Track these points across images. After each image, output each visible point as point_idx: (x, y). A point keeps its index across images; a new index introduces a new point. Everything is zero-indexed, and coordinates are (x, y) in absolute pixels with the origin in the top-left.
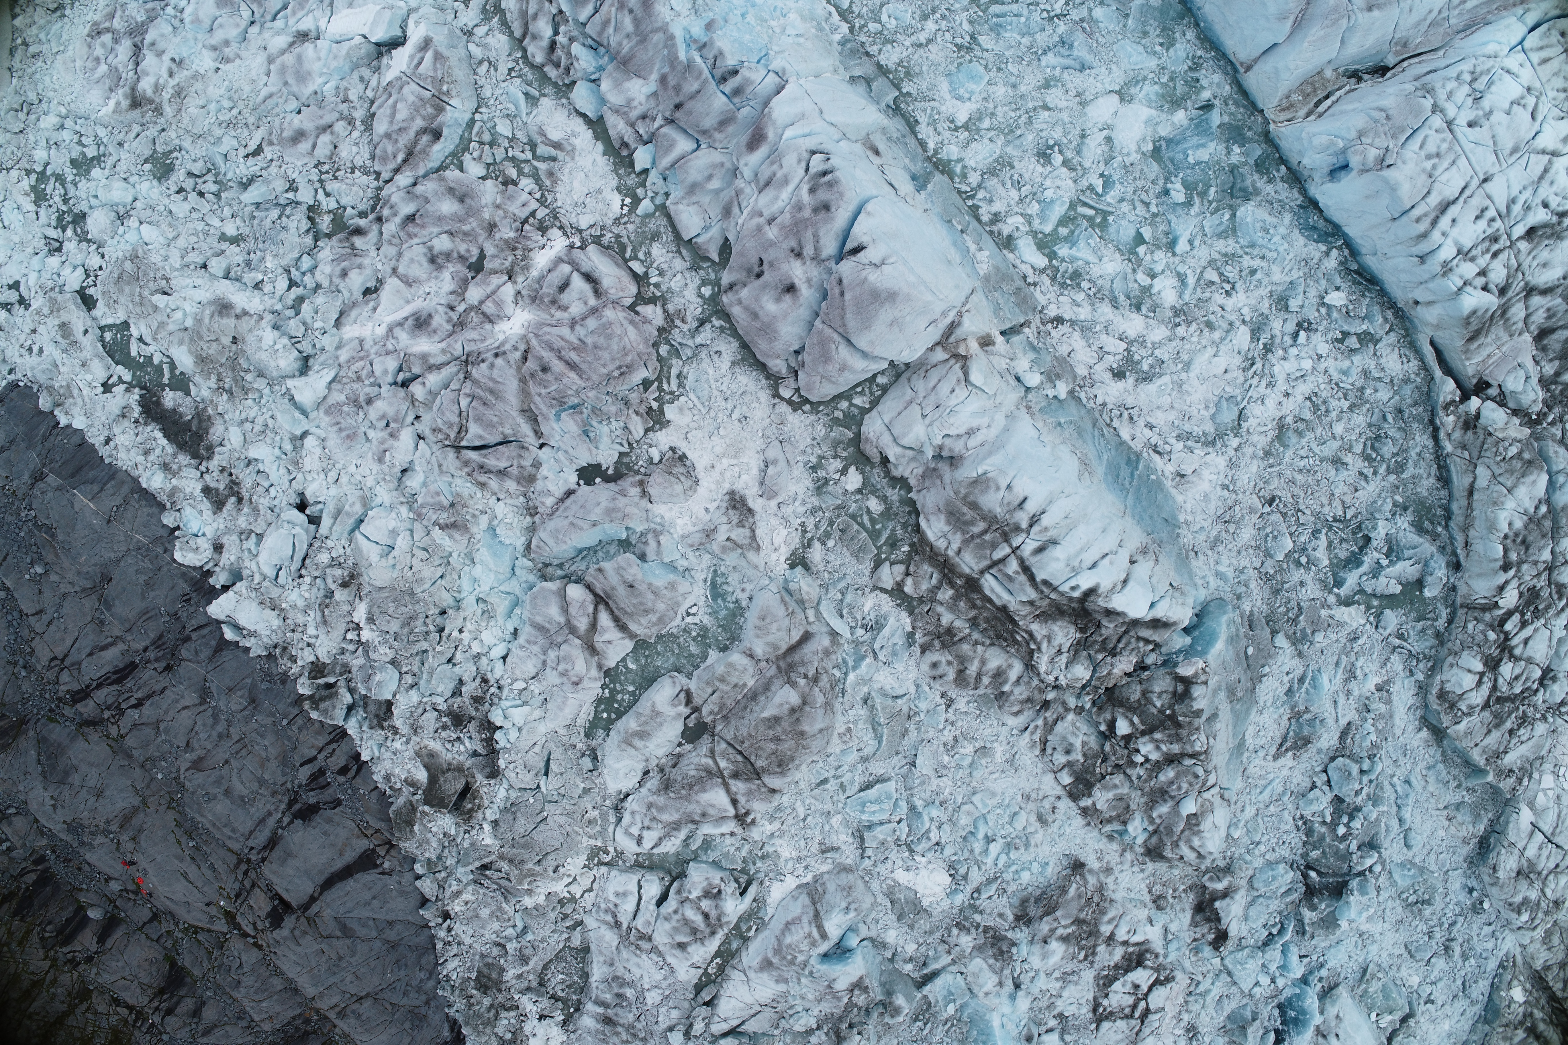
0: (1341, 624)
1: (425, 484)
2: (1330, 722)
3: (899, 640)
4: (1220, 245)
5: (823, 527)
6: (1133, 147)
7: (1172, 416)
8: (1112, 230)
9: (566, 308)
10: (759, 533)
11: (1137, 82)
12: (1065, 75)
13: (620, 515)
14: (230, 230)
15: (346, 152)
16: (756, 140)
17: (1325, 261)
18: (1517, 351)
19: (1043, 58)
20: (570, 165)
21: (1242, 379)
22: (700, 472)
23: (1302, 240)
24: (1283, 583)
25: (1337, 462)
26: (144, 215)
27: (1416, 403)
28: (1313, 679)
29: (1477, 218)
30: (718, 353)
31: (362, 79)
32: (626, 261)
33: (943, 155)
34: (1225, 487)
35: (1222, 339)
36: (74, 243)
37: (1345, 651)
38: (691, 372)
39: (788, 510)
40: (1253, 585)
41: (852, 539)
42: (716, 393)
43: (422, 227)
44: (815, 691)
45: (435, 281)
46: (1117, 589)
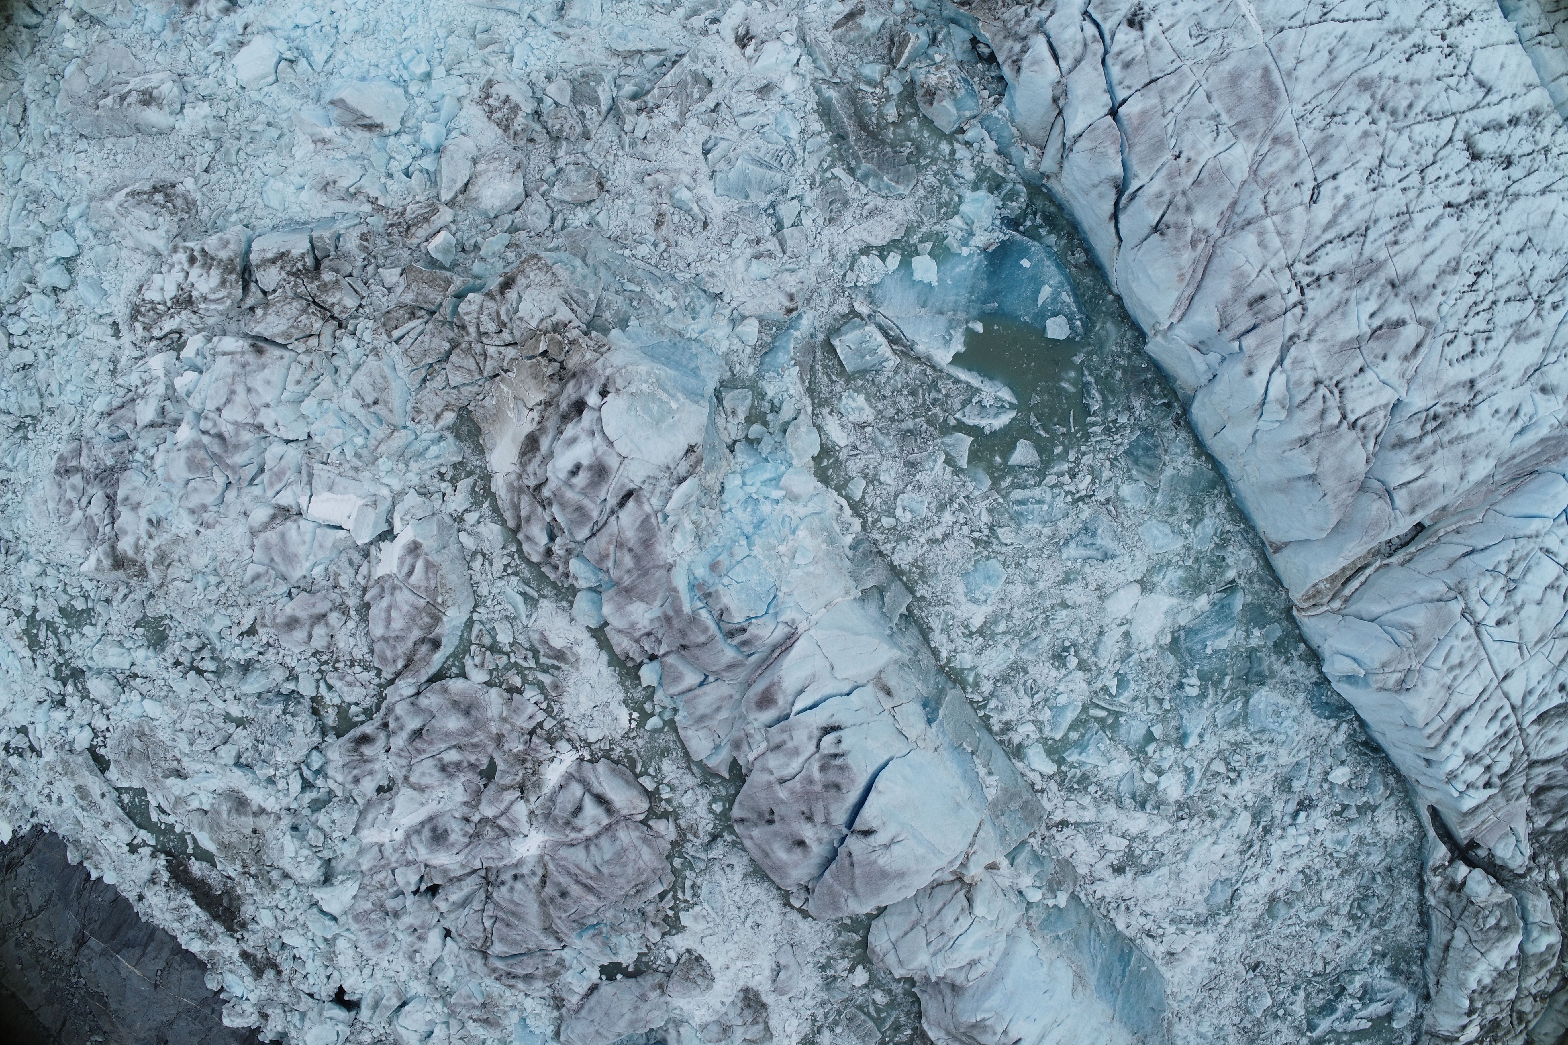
1: (455, 978)
4: (1231, 735)
5: (832, 1017)
6: (1151, 642)
7: (1167, 903)
8: (1122, 731)
9: (580, 830)
10: (772, 1023)
11: (1161, 567)
12: (1087, 569)
14: (236, 710)
15: (343, 642)
16: (766, 700)
17: (1334, 737)
18: (1512, 816)
20: (575, 675)
22: (715, 973)
23: (1313, 719)
25: (1323, 925)
26: (144, 689)
27: (1406, 860)
29: (1490, 721)
30: (731, 866)
31: (351, 562)
32: (637, 776)
33: (956, 664)
35: (1223, 827)
36: (77, 698)
38: (703, 883)
39: (798, 1004)
41: (859, 1027)
42: (729, 902)
43: (431, 743)
45: (447, 789)
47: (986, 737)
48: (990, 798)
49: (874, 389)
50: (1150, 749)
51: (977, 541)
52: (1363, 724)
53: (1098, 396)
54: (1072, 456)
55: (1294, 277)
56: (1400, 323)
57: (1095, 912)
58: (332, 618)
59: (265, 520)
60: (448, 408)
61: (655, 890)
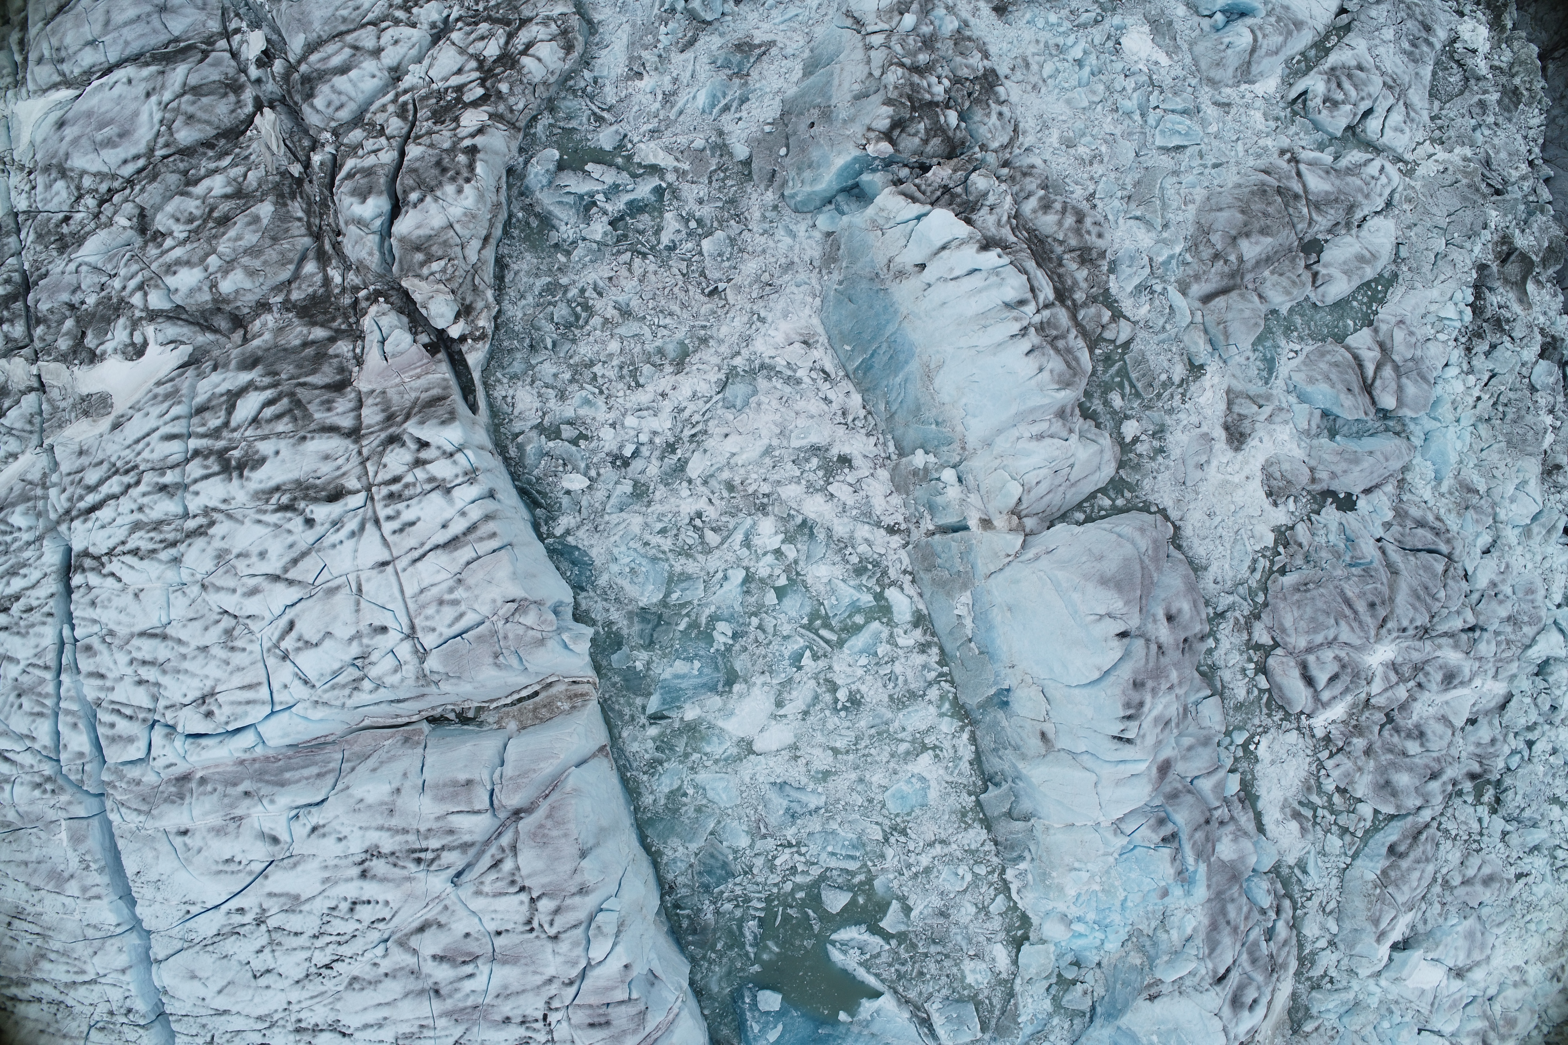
0: (669, 150)
1: (1479, 535)
2: (704, 59)
3: (1125, 270)
4: (691, 567)
5: (1166, 395)
6: (756, 691)
7: (801, 405)
8: (808, 609)
9: (1337, 658)
10: (1223, 406)
11: (726, 760)
12: (804, 780)
13: (1346, 456)
15: (1456, 857)
16: (1165, 769)
18: (383, 375)
19: (822, 804)
20: (1289, 794)
22: (1259, 476)
23: (594, 553)
25: (626, 313)
28: (713, 106)
29: (412, 524)
30: (1216, 582)
31: (1426, 922)
32: (1268, 691)
33: (957, 724)
34: (762, 320)
35: (720, 469)
37: (670, 123)
38: (1244, 572)
39: (1194, 419)
41: (1144, 375)
42: (1228, 546)
43: (1427, 766)
44: (1219, 247)
45: (1425, 715)
46: (956, 243)
47: (949, 647)
48: (968, 593)
51: (904, 833)
52: (536, 527)
53: (747, 933)
54: (788, 886)
55: (551, 1032)
56: (439, 958)
57: (882, 426)
58: (1456, 881)
59: (1475, 969)
60: (1307, 1035)
61: (1288, 580)
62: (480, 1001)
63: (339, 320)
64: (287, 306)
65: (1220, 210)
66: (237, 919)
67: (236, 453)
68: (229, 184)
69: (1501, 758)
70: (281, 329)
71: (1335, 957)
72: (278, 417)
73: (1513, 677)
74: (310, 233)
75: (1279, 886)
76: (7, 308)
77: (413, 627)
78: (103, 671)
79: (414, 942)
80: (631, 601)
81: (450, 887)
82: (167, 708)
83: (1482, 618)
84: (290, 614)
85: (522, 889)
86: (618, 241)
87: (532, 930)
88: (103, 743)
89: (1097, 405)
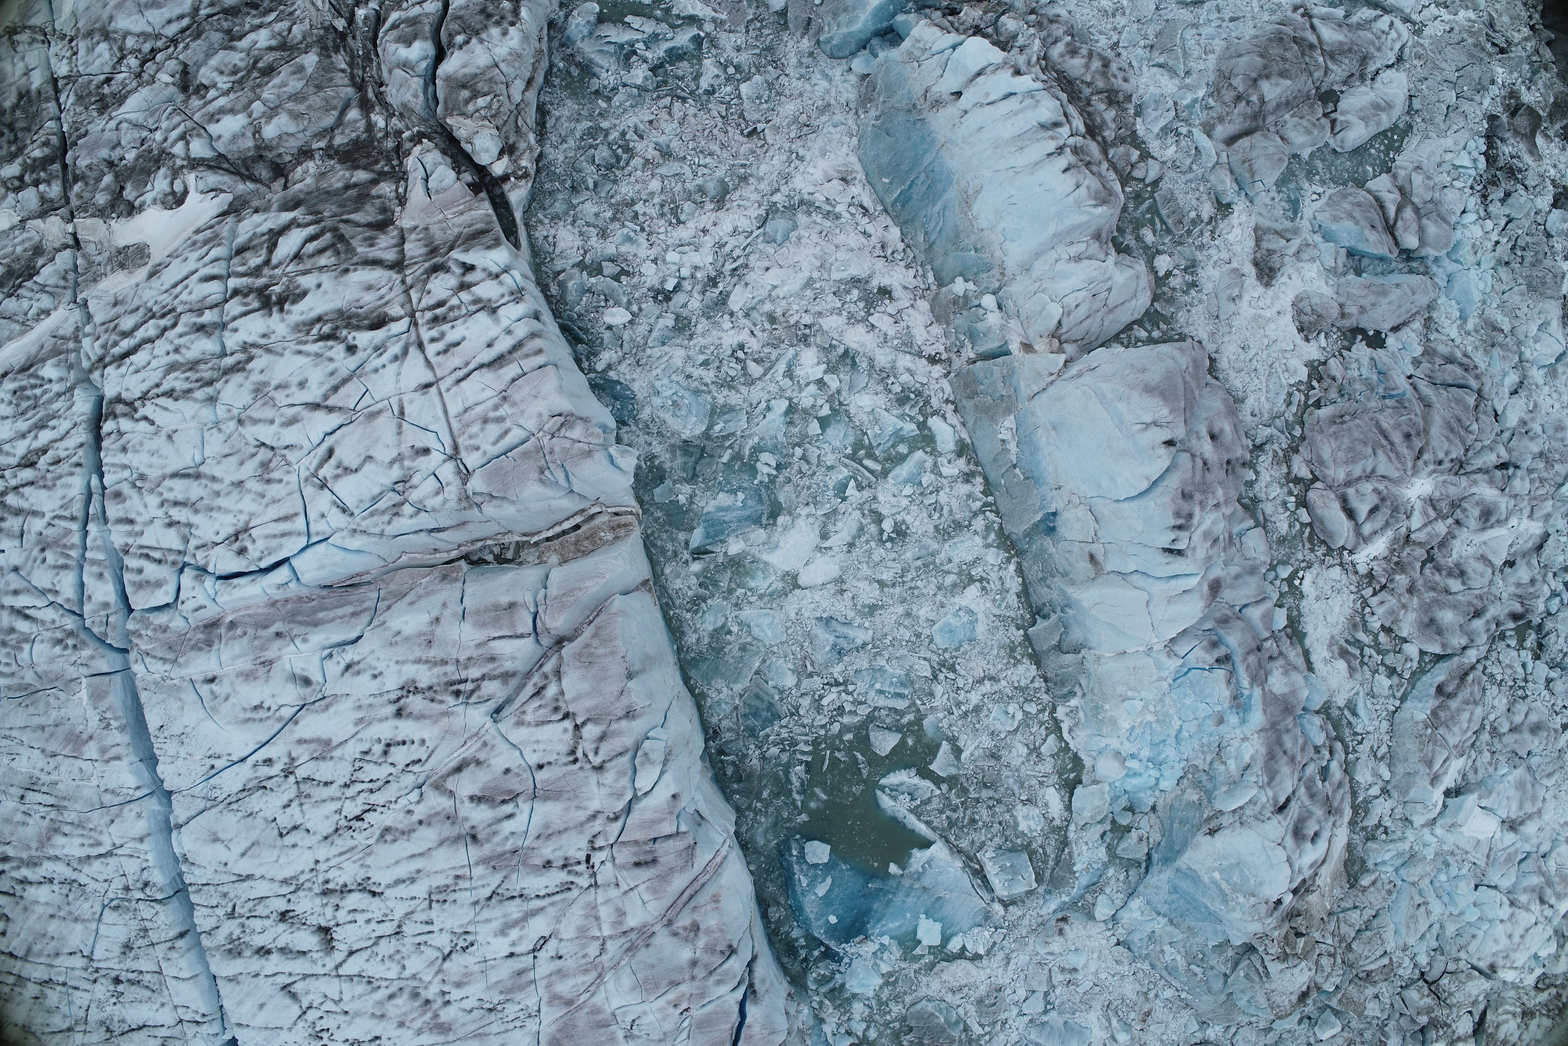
0: (706, 2)
3: (1150, 113)
4: (734, 399)
5: (1196, 231)
6: (801, 523)
7: (841, 239)
8: (851, 439)
9: (1376, 491)
10: (1251, 243)
11: (771, 595)
12: (851, 614)
13: (1374, 289)
15: (1503, 703)
16: (1215, 589)
17: (614, 360)
18: (426, 210)
19: (869, 639)
20: (1335, 632)
21: (752, 258)
22: (1289, 312)
23: (636, 387)
24: (759, 55)
25: (666, 154)
27: (552, 194)
29: (458, 344)
30: (1253, 415)
32: (1310, 524)
33: (1003, 555)
34: (801, 158)
35: (762, 302)
38: (1281, 405)
39: (1224, 255)
40: (794, 60)
41: (1174, 213)
42: (1263, 379)
43: (1470, 603)
44: (1241, 89)
45: (1464, 554)
46: (992, 68)
47: (993, 475)
48: (1012, 417)
49: (1008, 833)
50: (826, 411)
51: (952, 669)
52: (578, 361)
53: (794, 779)
54: (836, 728)
55: (594, 875)
56: (477, 799)
57: (921, 257)
58: (1504, 728)
59: (1528, 823)
60: (1364, 889)
61: (1324, 412)
62: (520, 843)
63: (382, 163)
64: (330, 152)
65: (1240, 56)
66: (264, 771)
67: (277, 289)
68: (273, 37)
69: (1542, 600)
70: (323, 175)
71: (1389, 804)
72: (321, 251)
73: (1547, 517)
74: (354, 84)
75: (1330, 727)
76: (44, 170)
77: (456, 448)
78: (132, 516)
79: (450, 784)
80: (673, 434)
81: (489, 723)
82: (198, 548)
83: (1514, 454)
84: (329, 441)
85: (566, 716)
86: (658, 87)
87: (576, 761)
88: (129, 590)
89: (1129, 240)
